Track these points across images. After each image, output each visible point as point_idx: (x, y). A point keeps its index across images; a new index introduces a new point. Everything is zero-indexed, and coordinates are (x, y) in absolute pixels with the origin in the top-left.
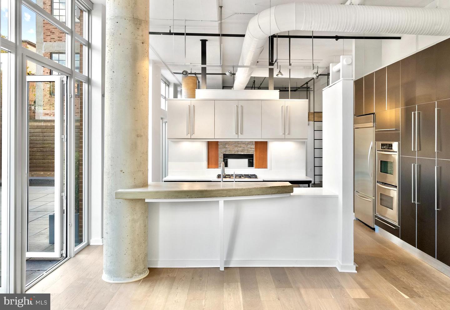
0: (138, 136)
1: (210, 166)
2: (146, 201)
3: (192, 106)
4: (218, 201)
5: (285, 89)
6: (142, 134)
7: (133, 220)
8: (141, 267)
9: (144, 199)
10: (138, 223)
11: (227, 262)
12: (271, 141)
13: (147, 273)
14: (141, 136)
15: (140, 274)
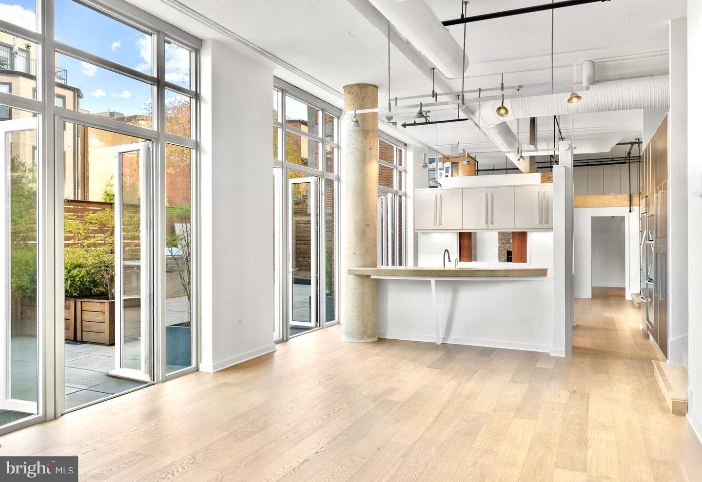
0: (366, 225)
1: (462, 259)
2: (372, 277)
3: (439, 195)
4: (430, 281)
5: (612, 161)
6: (370, 224)
7: (363, 293)
8: (370, 332)
9: (370, 276)
10: (367, 296)
11: (444, 339)
12: (531, 232)
13: (376, 339)
14: (369, 225)
15: (369, 338)
